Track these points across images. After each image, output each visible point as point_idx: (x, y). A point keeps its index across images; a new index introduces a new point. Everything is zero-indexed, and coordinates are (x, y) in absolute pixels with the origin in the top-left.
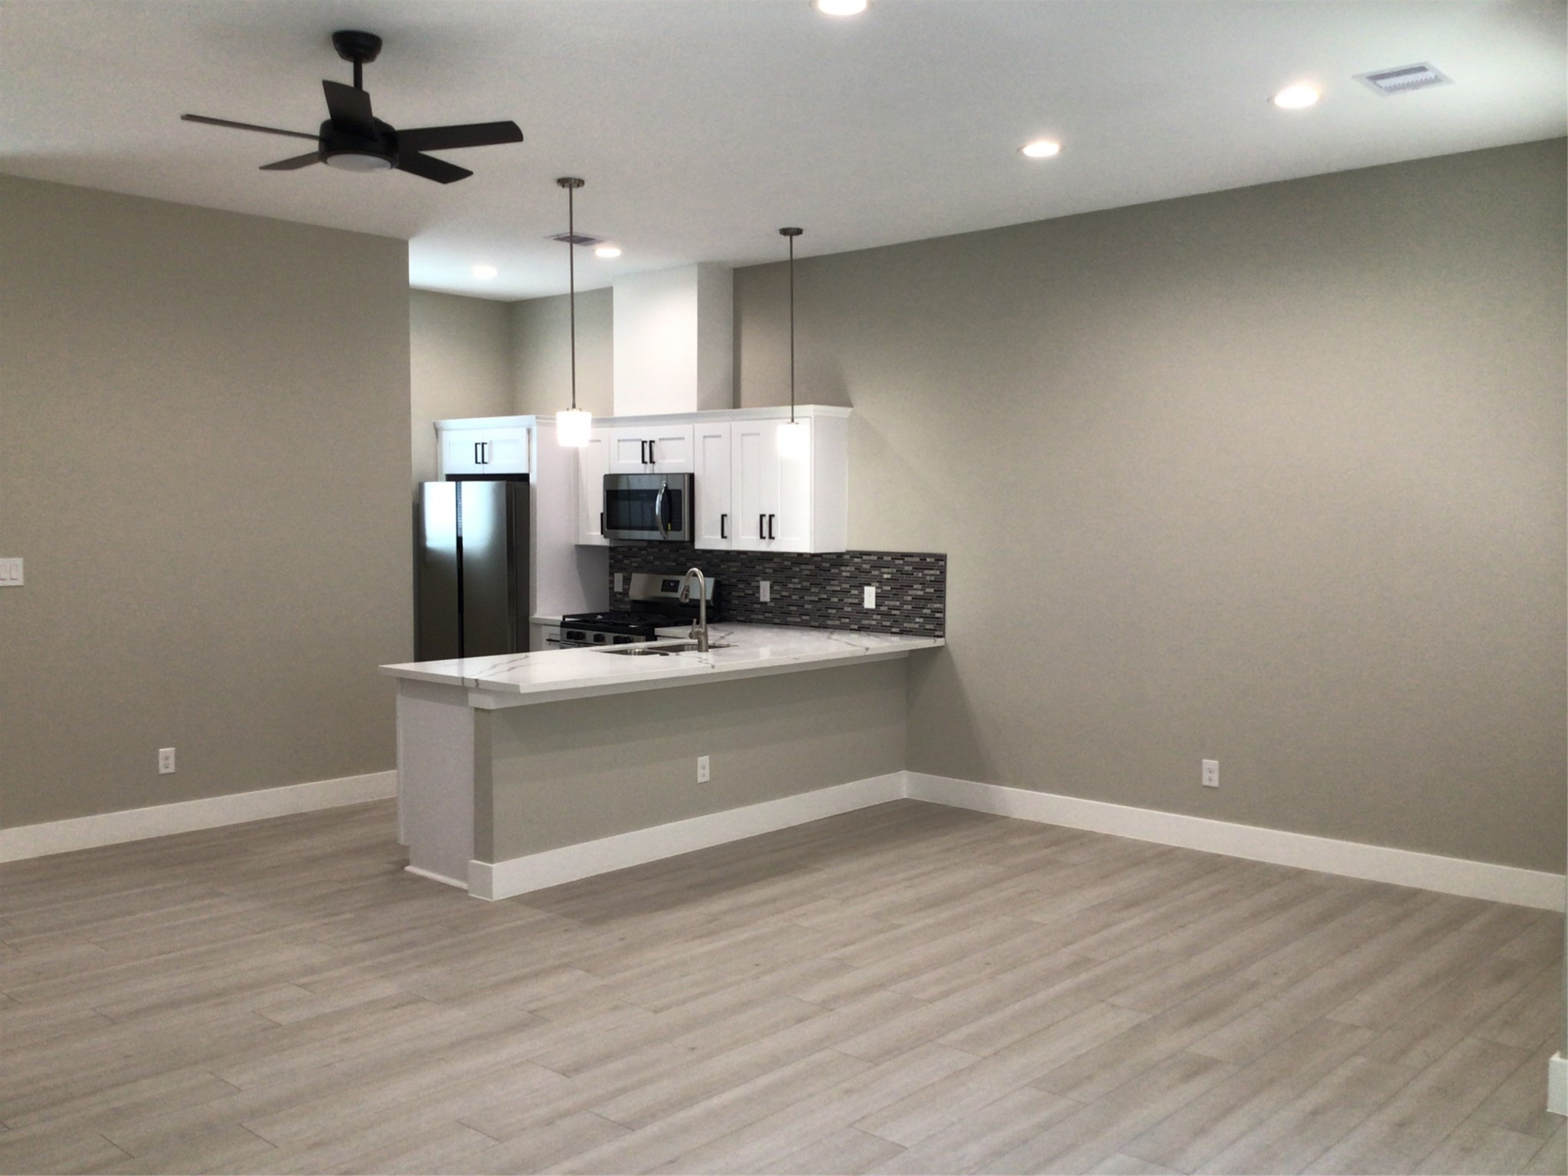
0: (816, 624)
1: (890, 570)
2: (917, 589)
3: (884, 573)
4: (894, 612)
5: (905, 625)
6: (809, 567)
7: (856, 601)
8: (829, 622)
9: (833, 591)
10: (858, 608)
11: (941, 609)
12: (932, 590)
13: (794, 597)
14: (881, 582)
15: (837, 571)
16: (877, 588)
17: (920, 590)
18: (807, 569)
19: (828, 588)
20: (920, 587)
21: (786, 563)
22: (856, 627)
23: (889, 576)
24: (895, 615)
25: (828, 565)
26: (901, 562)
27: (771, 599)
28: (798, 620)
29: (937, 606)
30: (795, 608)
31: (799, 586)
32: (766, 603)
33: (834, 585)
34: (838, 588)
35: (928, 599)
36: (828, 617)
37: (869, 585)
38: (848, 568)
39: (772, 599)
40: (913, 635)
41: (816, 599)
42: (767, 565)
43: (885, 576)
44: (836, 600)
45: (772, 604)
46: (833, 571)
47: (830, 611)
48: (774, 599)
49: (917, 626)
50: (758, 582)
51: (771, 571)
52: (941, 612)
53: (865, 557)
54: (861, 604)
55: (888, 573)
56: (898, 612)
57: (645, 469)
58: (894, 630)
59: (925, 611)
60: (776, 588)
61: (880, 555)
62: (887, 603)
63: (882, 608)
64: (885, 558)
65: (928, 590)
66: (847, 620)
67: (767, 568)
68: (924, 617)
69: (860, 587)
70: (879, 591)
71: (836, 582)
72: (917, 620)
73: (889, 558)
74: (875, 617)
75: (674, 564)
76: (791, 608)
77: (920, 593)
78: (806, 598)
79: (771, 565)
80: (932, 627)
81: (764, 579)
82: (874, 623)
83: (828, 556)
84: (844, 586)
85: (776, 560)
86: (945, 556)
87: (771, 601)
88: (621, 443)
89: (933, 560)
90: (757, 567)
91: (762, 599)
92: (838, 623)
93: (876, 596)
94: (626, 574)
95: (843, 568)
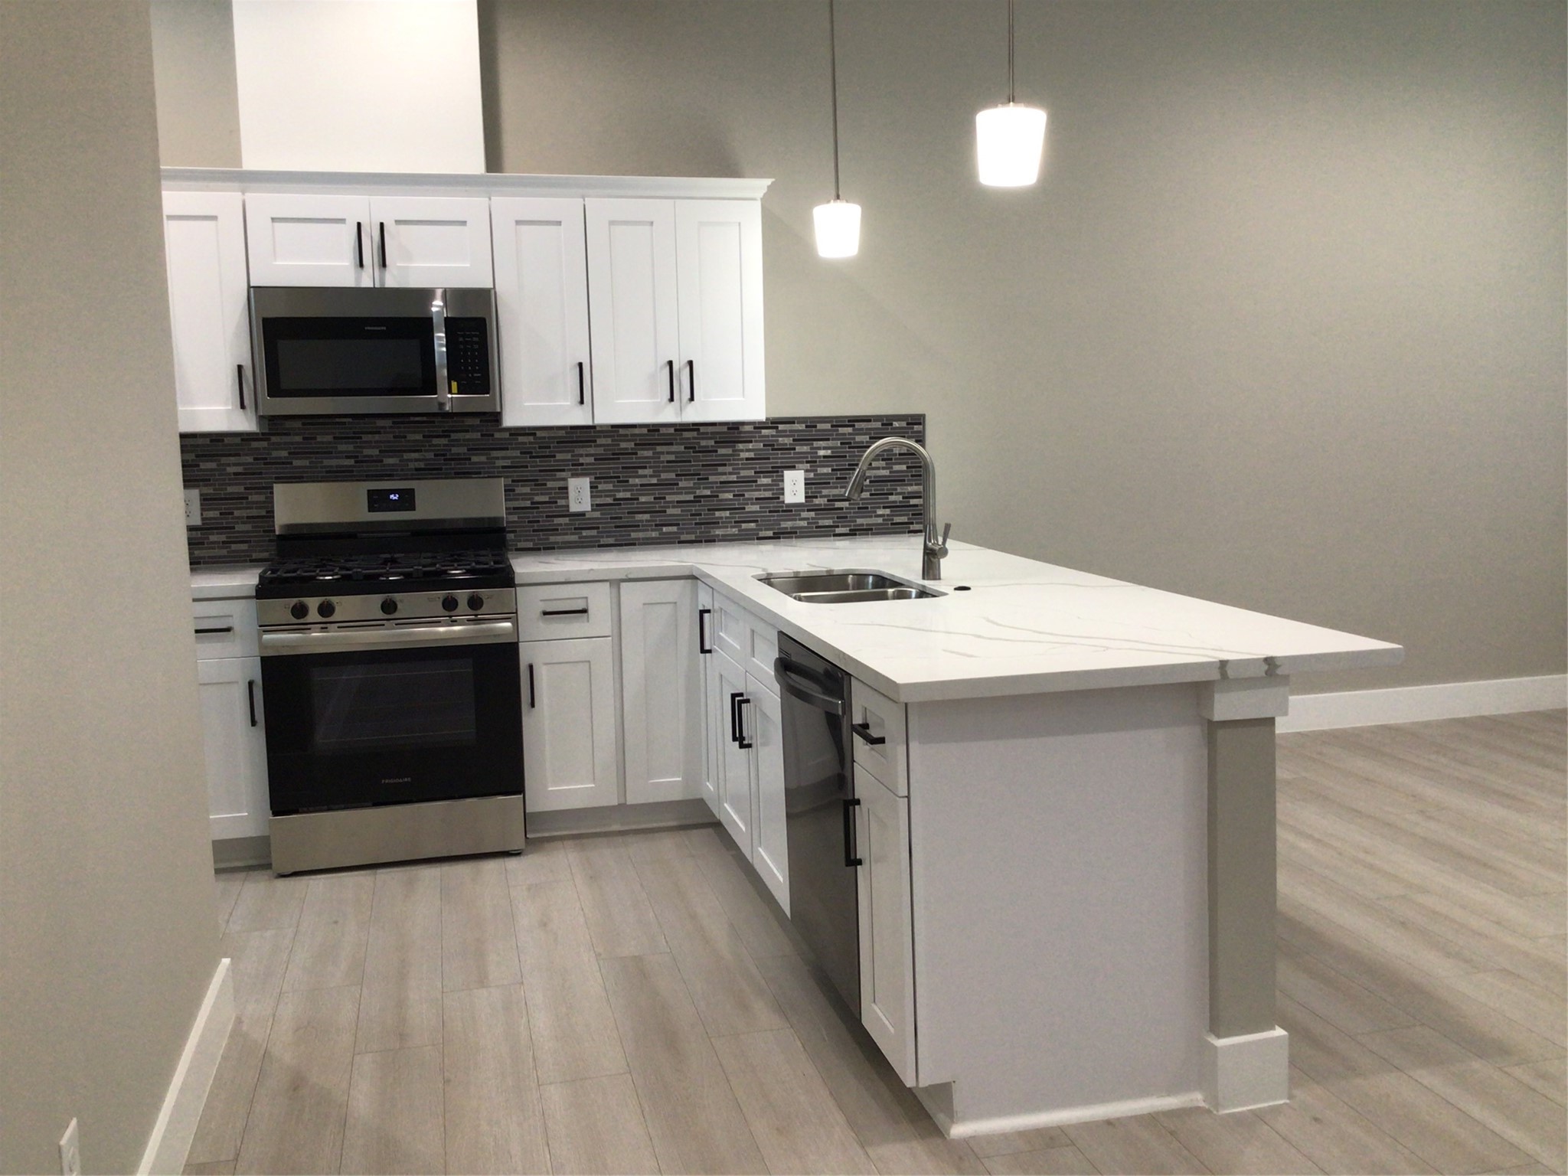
0: (692, 537)
1: (830, 443)
2: (878, 468)
3: (819, 448)
4: (838, 504)
5: (859, 521)
6: (674, 448)
7: (768, 494)
8: (718, 532)
9: (721, 483)
10: (772, 505)
11: (920, 492)
12: (904, 467)
13: (643, 499)
14: (813, 462)
15: (729, 451)
16: (807, 471)
17: (883, 468)
18: (667, 453)
19: (712, 479)
20: (883, 464)
21: (623, 445)
22: (770, 533)
23: (829, 453)
24: (842, 509)
25: (712, 443)
26: (850, 430)
27: (592, 505)
28: (654, 534)
29: (914, 488)
30: (647, 517)
31: (654, 481)
32: (583, 514)
33: (725, 474)
34: (734, 478)
35: (898, 480)
36: (715, 523)
37: (793, 468)
38: (750, 446)
39: (596, 507)
40: (873, 534)
41: (691, 497)
42: (582, 451)
43: (822, 453)
44: (730, 496)
45: (597, 514)
46: (721, 451)
47: (717, 514)
48: (597, 505)
49: (880, 520)
50: (565, 479)
51: (591, 460)
52: (920, 497)
53: (781, 427)
54: (779, 498)
55: (825, 448)
56: (846, 504)
57: (358, 278)
58: (838, 531)
59: (892, 498)
60: (601, 487)
61: (811, 423)
62: (825, 492)
63: (817, 501)
64: (820, 426)
65: (896, 468)
66: (753, 525)
67: (581, 455)
68: (893, 506)
69: (777, 472)
70: (812, 475)
71: (729, 469)
72: (880, 512)
73: (828, 426)
74: (804, 514)
75: (352, 462)
76: (639, 517)
77: (886, 472)
78: (669, 498)
79: (592, 451)
80: (904, 519)
81: (575, 475)
82: (804, 524)
83: (710, 429)
84: (743, 473)
85: (599, 441)
86: (923, 416)
87: (593, 510)
88: (277, 225)
89: (904, 424)
90: (559, 456)
91: (574, 508)
92: (735, 531)
93: (806, 484)
94: (209, 490)
95: (741, 446)
